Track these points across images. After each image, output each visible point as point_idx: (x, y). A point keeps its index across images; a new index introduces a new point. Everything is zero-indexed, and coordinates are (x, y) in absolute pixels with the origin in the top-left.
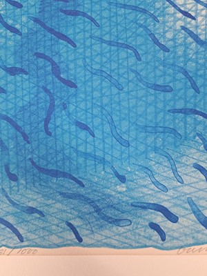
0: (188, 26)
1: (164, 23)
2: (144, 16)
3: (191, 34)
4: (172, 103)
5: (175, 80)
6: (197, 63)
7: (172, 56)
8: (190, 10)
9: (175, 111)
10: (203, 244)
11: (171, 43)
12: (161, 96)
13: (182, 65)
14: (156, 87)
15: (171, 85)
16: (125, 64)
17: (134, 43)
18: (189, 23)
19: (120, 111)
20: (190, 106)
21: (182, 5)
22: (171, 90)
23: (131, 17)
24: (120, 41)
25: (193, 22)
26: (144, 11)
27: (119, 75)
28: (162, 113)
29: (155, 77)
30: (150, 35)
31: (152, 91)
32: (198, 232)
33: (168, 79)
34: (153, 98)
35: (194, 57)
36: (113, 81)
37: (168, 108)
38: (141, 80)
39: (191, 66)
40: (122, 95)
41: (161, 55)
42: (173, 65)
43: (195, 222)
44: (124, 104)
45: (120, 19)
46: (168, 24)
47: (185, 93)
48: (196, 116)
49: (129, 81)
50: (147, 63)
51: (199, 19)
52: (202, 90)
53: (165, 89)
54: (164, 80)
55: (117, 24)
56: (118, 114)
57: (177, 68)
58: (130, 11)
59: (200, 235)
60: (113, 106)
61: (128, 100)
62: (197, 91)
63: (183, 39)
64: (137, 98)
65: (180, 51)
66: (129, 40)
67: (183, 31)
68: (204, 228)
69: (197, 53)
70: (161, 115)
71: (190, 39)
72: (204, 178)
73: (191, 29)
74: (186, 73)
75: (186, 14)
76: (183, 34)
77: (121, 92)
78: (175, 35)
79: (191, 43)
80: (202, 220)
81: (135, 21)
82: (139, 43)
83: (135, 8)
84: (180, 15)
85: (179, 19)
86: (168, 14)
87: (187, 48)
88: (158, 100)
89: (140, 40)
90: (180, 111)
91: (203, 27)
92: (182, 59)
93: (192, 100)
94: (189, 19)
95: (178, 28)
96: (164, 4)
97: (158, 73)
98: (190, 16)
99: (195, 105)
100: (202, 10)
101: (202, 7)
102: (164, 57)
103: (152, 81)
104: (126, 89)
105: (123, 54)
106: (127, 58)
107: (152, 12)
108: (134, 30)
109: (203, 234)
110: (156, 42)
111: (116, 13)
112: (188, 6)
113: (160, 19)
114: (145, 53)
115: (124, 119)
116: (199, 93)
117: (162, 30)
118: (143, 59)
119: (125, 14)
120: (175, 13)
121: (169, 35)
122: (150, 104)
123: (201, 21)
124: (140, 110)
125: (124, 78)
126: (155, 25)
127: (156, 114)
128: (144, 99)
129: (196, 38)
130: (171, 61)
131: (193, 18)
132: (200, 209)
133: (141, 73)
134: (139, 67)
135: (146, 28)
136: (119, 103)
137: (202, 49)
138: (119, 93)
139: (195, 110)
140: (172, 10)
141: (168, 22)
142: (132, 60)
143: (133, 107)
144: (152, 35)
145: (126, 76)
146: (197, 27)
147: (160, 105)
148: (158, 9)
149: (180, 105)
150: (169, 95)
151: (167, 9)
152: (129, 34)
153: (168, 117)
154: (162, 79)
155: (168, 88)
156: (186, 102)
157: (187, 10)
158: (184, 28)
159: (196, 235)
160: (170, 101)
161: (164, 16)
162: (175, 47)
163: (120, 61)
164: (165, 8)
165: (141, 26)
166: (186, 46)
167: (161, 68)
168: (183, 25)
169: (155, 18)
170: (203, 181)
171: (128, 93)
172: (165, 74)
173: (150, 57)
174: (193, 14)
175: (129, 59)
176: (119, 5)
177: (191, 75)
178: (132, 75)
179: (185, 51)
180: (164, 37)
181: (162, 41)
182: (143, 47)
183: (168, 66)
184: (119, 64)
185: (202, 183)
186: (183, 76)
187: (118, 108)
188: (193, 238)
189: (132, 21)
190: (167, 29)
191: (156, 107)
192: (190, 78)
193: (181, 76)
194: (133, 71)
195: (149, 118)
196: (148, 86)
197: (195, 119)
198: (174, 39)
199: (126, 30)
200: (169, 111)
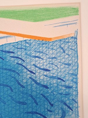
0: (32, 77)
1: (22, 76)
2: (14, 73)
3: (33, 80)
4: (26, 109)
5: (27, 99)
6: (36, 92)
7: (26, 89)
8: (33, 70)
9: (28, 113)
11: (25, 84)
12: (22, 106)
13: (30, 93)
14: (20, 103)
15: (26, 101)
16: (7, 93)
17: (10, 84)
18: (33, 76)
19: (5, 113)
20: (34, 110)
21: (29, 68)
22: (26, 104)
23: (9, 74)
24: (4, 84)
25: (34, 75)
26: (14, 71)
27: (4, 98)
28: (23, 114)
29: (19, 98)
30: (16, 81)
31: (18, 104)
33: (25, 99)
34: (18, 107)
35: (35, 90)
36: (2, 100)
37: (25, 111)
38: (13, 100)
39: (34, 94)
40: (6, 106)
41: (21, 89)
42: (26, 93)
44: (7, 110)
45: (4, 75)
46: (24, 76)
47: (32, 105)
48: (37, 115)
49: (8, 100)
50: (16, 93)
51: (37, 74)
52: (39, 103)
53: (24, 103)
54: (23, 100)
55: (3, 77)
56: (4, 114)
57: (28, 95)
58: (8, 71)
60: (2, 111)
61: (8, 108)
62: (37, 104)
63: (30, 82)
64: (12, 107)
65: (29, 88)
66: (8, 83)
67: (30, 79)
69: (36, 88)
70: (22, 114)
71: (33, 82)
73: (33, 78)
74: (32, 96)
75: (31, 72)
76: (30, 80)
77: (5, 105)
78: (27, 81)
79: (34, 84)
81: (10, 75)
82: (12, 84)
83: (10, 70)
84: (29, 72)
85: (28, 74)
86: (24, 72)
87: (32, 86)
88: (21, 108)
89: (12, 83)
90: (30, 113)
91: (38, 77)
92: (30, 91)
93: (35, 108)
94: (33, 74)
95: (28, 78)
96: (22, 68)
97: (20, 97)
98: (33, 73)
99: (36, 110)
100: (38, 70)
101: (38, 69)
102: (23, 90)
103: (18, 100)
104: (7, 104)
105: (6, 89)
106: (7, 90)
107: (17, 72)
108: (10, 79)
110: (19, 84)
111: (3, 72)
112: (32, 69)
113: (21, 74)
114: (15, 89)
115: (7, 116)
116: (38, 105)
117: (21, 79)
118: (14, 91)
119: (6, 72)
120: (27, 72)
121: (25, 81)
122: (17, 110)
123: (38, 75)
124: (14, 112)
125: (6, 99)
126: (18, 77)
127: (20, 114)
128: (15, 108)
129: (36, 82)
130: (26, 92)
131: (34, 74)
133: (13, 97)
134: (12, 95)
135: (15, 78)
136: (4, 109)
137: (38, 86)
138: (4, 105)
139: (37, 112)
140: (25, 70)
141: (24, 75)
142: (10, 91)
143: (10, 111)
144: (17, 81)
145: (7, 98)
146: (36, 77)
147: (22, 110)
148: (20, 70)
149: (30, 110)
150: (25, 106)
151: (23, 70)
152: (8, 81)
153: (25, 115)
154: (22, 99)
155: (25, 103)
156: (33, 109)
157: (32, 70)
158: (30, 78)
160: (26, 108)
161: (22, 73)
162: (27, 86)
163: (5, 92)
164: (22, 70)
165: (13, 77)
166: (32, 85)
167: (22, 94)
168: (30, 76)
169: (18, 74)
171: (8, 105)
172: (23, 97)
173: (17, 90)
174: (34, 72)
175: (8, 91)
176: (4, 69)
177: (34, 97)
178: (9, 98)
179: (31, 87)
180: (22, 81)
181: (21, 83)
182: (14, 86)
183: (25, 94)
184: (4, 93)
186: (31, 98)
187: (4, 111)
189: (9, 75)
190: (23, 78)
191: (20, 111)
192: (34, 99)
193: (30, 98)
194: (10, 96)
195: (17, 115)
196: (16, 102)
197: (37, 116)
198: (26, 83)
199: (7, 79)
200: (26, 113)
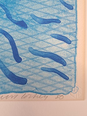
10: (9, 92)
32: (5, 83)
43: (2, 75)
59: (6, 86)
68: (9, 80)
72: (8, 41)
80: (8, 74)
109: (9, 85)
132: (6, 65)
159: (3, 85)
170: (7, 43)
185: (6, 45)
188: (2, 88)
